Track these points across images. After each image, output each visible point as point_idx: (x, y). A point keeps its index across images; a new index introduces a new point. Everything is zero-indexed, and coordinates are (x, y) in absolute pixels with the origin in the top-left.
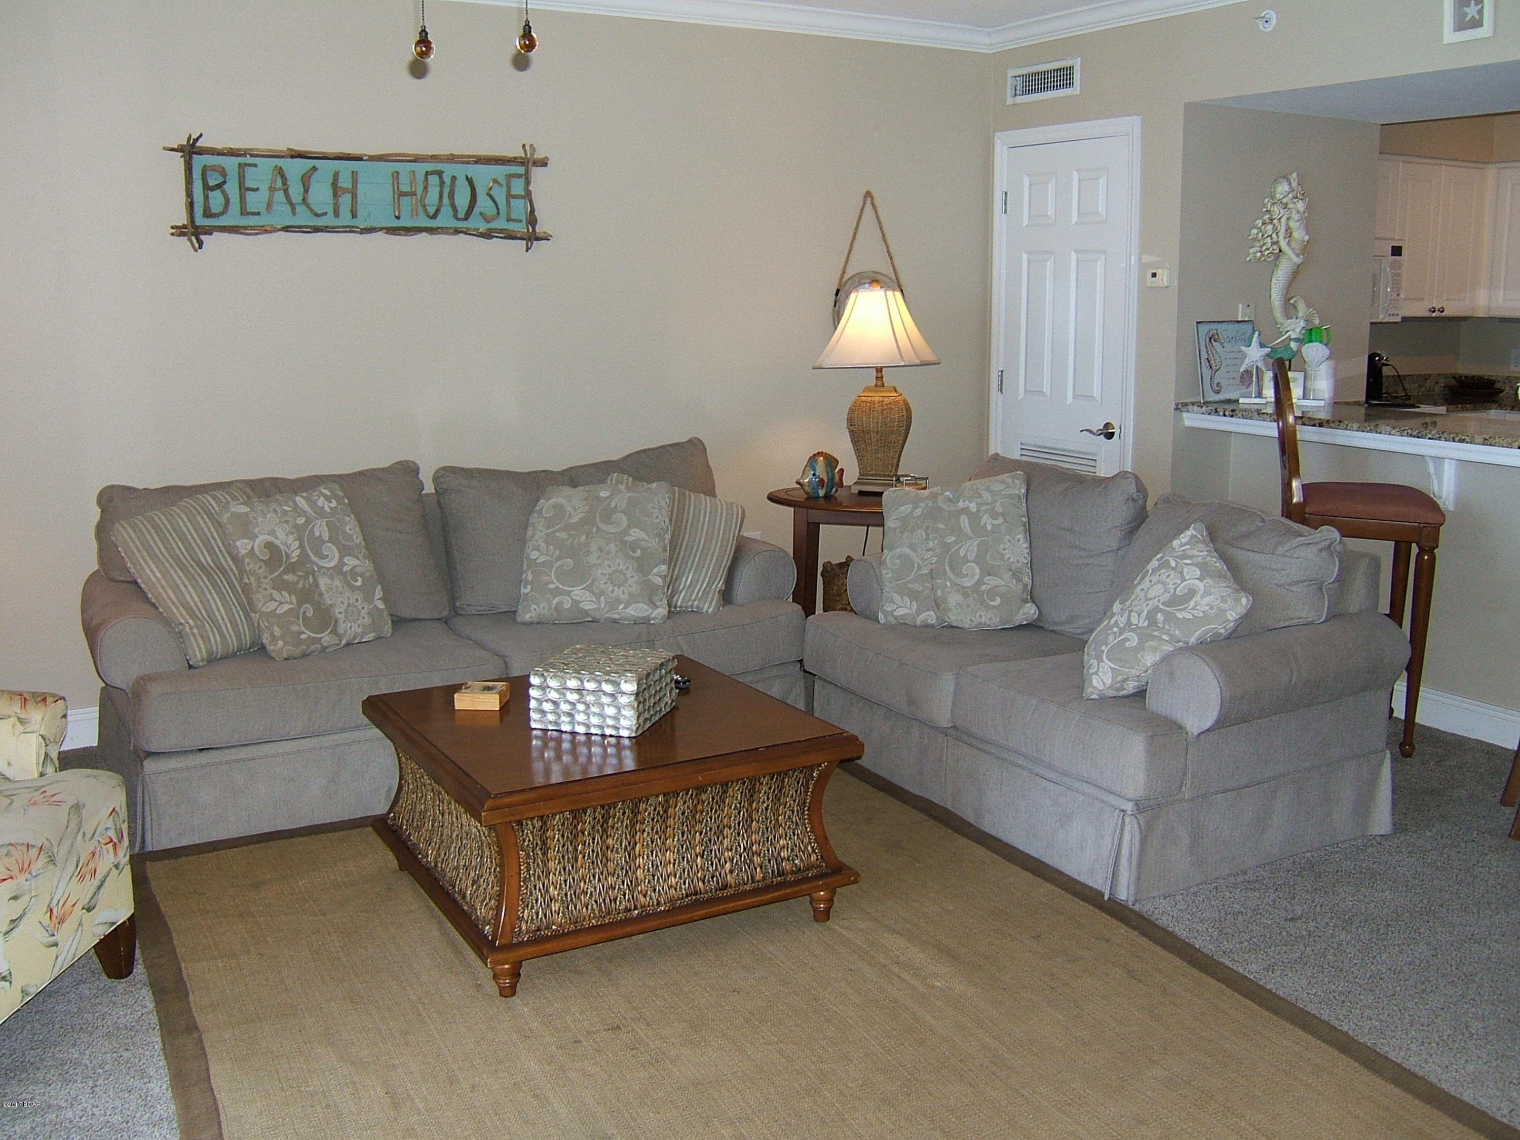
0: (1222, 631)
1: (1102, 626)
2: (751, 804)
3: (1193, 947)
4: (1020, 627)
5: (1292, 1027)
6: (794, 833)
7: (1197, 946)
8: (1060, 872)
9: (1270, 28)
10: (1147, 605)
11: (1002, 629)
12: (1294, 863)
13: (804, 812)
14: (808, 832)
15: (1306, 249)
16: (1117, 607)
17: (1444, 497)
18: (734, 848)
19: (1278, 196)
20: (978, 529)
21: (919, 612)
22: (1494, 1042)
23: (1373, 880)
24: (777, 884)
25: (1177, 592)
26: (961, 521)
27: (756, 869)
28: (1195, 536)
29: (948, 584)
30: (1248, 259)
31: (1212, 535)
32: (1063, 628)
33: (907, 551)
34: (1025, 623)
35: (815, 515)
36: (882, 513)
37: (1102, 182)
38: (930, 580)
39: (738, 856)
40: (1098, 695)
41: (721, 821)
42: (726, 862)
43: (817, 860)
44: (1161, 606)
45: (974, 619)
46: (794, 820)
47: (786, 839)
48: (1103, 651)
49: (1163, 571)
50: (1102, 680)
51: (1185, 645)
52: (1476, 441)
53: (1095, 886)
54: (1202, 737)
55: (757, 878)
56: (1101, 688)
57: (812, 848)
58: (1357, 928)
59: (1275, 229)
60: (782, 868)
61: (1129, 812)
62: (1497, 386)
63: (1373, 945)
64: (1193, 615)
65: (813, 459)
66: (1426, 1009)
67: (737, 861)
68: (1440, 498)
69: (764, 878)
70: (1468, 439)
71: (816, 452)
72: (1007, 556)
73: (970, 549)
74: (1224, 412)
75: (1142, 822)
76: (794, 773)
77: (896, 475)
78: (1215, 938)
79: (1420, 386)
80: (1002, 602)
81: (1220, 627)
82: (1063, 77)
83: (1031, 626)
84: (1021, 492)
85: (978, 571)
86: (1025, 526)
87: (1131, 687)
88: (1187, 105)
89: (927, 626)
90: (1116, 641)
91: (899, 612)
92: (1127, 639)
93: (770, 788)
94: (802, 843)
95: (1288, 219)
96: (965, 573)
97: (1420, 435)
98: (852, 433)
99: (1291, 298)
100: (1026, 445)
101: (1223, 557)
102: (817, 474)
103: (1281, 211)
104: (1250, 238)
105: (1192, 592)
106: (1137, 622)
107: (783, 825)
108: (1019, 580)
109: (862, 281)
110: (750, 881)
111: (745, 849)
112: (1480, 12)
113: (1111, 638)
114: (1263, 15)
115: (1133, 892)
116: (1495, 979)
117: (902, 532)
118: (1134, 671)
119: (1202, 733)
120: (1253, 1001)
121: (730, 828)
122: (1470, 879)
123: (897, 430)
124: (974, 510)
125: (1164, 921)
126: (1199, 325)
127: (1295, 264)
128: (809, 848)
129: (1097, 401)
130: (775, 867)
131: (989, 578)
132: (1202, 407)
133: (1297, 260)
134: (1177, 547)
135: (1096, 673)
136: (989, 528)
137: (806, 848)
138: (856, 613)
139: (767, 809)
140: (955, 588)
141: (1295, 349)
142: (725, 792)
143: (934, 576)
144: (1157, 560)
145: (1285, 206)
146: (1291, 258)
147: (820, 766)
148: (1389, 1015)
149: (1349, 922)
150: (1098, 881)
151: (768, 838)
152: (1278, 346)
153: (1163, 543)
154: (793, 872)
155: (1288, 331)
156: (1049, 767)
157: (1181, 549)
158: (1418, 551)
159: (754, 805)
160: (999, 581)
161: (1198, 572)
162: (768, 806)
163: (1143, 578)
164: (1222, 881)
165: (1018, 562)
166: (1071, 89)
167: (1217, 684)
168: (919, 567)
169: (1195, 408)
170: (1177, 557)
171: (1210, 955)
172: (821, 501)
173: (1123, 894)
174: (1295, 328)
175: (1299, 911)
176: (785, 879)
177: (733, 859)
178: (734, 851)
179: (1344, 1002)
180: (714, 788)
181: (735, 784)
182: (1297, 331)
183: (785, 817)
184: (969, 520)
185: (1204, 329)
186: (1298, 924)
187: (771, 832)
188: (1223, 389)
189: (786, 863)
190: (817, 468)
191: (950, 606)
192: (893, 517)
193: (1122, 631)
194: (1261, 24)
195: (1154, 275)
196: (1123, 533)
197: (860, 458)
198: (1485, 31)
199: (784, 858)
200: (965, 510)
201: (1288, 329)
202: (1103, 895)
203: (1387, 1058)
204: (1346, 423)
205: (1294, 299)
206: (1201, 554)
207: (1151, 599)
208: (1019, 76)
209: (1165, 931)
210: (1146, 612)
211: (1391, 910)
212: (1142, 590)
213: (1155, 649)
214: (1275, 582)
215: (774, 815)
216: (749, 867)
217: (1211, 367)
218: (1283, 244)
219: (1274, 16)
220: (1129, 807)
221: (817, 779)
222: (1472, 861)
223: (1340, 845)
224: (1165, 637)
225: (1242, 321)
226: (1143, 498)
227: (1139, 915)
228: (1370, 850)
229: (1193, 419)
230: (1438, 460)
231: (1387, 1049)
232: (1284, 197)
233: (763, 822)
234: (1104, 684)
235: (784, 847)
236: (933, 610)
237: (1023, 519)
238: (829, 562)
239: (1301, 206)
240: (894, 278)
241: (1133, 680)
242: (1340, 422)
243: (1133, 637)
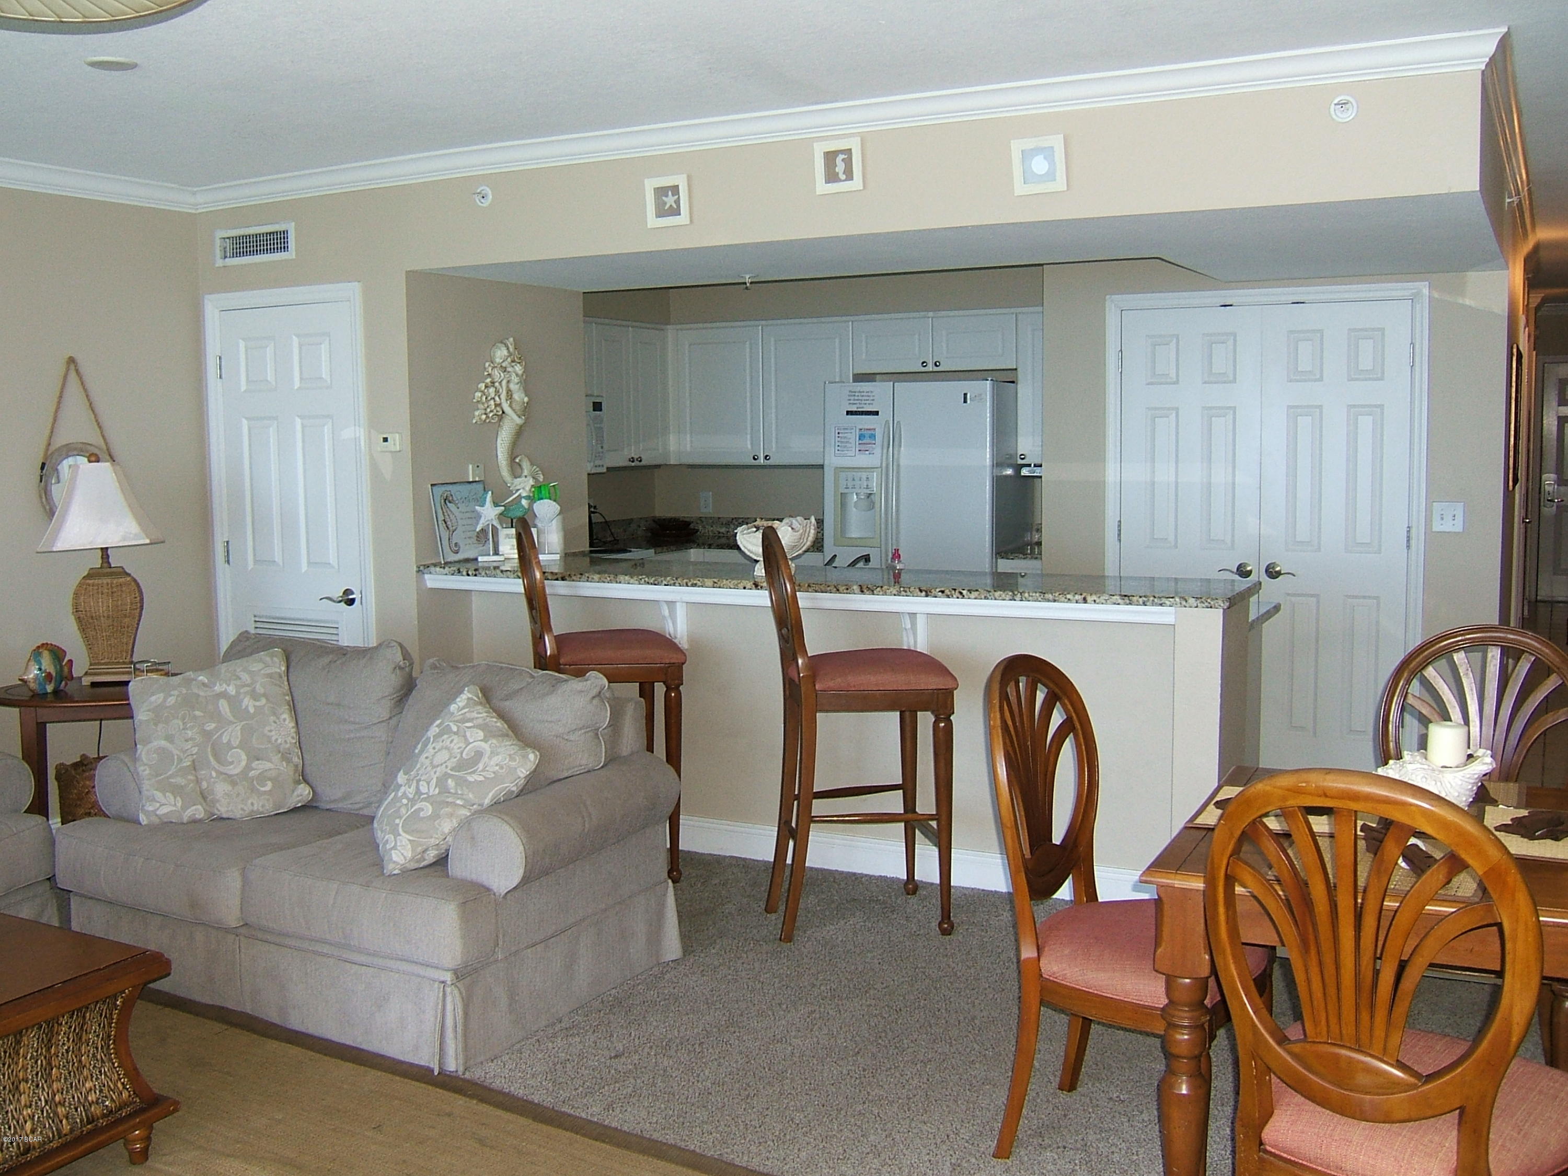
0: (514, 789)
1: (390, 798)
2: (49, 1050)
3: (532, 1103)
4: (295, 810)
5: (646, 1158)
6: (100, 1072)
7: (536, 1101)
8: (382, 1056)
9: (486, 203)
10: (435, 773)
11: (276, 814)
12: (602, 1002)
13: (109, 1046)
14: (115, 1068)
15: (526, 411)
16: (401, 778)
17: (678, 637)
18: (34, 1103)
19: (498, 360)
20: (239, 713)
21: (184, 808)
22: (817, 1126)
23: (677, 1004)
24: (88, 1133)
25: (464, 755)
26: (220, 705)
27: (61, 1122)
28: (472, 699)
29: (214, 774)
30: (474, 421)
31: (487, 696)
32: (340, 805)
33: (163, 743)
34: (300, 805)
35: (43, 714)
36: (129, 704)
37: (324, 348)
38: (193, 772)
39: (39, 1112)
40: (400, 870)
41: (16, 1075)
42: (26, 1122)
43: (130, 1096)
44: (449, 772)
45: (245, 808)
46: (99, 1057)
47: (92, 1080)
48: (398, 825)
49: (445, 736)
50: (402, 854)
51: (480, 808)
52: (706, 584)
53: (422, 1063)
54: (509, 895)
55: (64, 1132)
56: (401, 863)
57: (123, 1084)
58: (676, 1052)
59: (497, 392)
60: (91, 1113)
61: (449, 983)
62: (692, 526)
63: (694, 1064)
64: (485, 777)
65: (37, 653)
66: (754, 1113)
67: (39, 1117)
68: (676, 638)
69: (72, 1130)
70: (699, 583)
71: (39, 644)
72: (274, 739)
73: (232, 734)
74: (467, 571)
75: (462, 989)
76: (96, 1006)
77: (131, 662)
78: (551, 1089)
79: (625, 531)
80: (274, 787)
81: (512, 785)
82: (277, 242)
83: (307, 808)
84: (281, 669)
85: (244, 757)
86: (290, 706)
87: (431, 855)
88: (407, 272)
89: (195, 821)
90: (409, 812)
91: (163, 810)
92: (421, 809)
93: (70, 1027)
94: (111, 1080)
95: (508, 382)
96: (230, 760)
97: (656, 582)
98: (79, 620)
99: (517, 457)
100: (260, 617)
101: (501, 716)
102: (43, 668)
103: (502, 374)
104: (475, 401)
105: (479, 754)
106: (427, 791)
107: (88, 1065)
108: (289, 761)
109: (70, 454)
110: (57, 1137)
111: (46, 1102)
112: (678, 202)
113: (403, 810)
114: (478, 191)
115: (462, 1062)
116: (802, 1071)
117: (156, 725)
118: (433, 840)
119: (509, 892)
120: (604, 1141)
121: (27, 1082)
122: (759, 986)
123: (130, 613)
124: (233, 693)
125: (498, 1084)
126: (434, 488)
127: (517, 424)
128: (119, 1085)
129: (333, 567)
130: (84, 1114)
131: (257, 762)
132: (444, 568)
133: (519, 421)
134: (456, 712)
135: (394, 848)
136: (252, 710)
137: (115, 1085)
138: (109, 817)
139: (67, 1051)
140: (221, 777)
141: (526, 507)
142: (18, 1042)
143: (197, 767)
144: (437, 726)
145: (505, 370)
146: (513, 420)
147: (125, 993)
148: (725, 1126)
149: (668, 1048)
150: (425, 1057)
151: (71, 1084)
152: (511, 504)
153: (439, 708)
154: (104, 1116)
155: (518, 490)
156: (359, 951)
157: (460, 713)
158: (665, 689)
159: (53, 1051)
160: (268, 765)
161: (481, 734)
162: (69, 1048)
163: (425, 745)
164: (542, 1033)
165: (286, 742)
166: (286, 253)
167: (520, 843)
168: (180, 760)
169: (438, 569)
170: (457, 721)
171: (551, 1107)
172: (50, 697)
173: (451, 1066)
174: (523, 486)
175: (620, 1047)
176: (96, 1125)
177: (34, 1116)
178: (33, 1107)
179: (683, 1123)
180: (6, 1041)
181: (30, 1031)
182: (528, 488)
183: (88, 1056)
184: (230, 705)
185: (439, 491)
186: (623, 1059)
187: (75, 1076)
188: (461, 549)
189: (95, 1108)
190: (43, 661)
191: (217, 798)
192: (142, 710)
193: (413, 801)
194: (477, 199)
195: (385, 440)
196: (393, 702)
197: (90, 647)
198: (683, 218)
199: (93, 1102)
200: (224, 695)
201: (518, 487)
202: (433, 1071)
203: (734, 1164)
204: (587, 575)
205: (519, 458)
206: (481, 715)
207: (438, 766)
208: (229, 238)
209: (501, 1092)
210: (435, 780)
211: (701, 1029)
212: (427, 758)
213: (451, 815)
214: (553, 733)
215: (76, 1057)
216: (53, 1121)
217: (448, 528)
218: (506, 407)
219: (490, 192)
220: (448, 977)
221: (122, 1007)
222: (757, 969)
223: (639, 977)
224: (459, 802)
225: (472, 482)
226: (410, 665)
227: (472, 1083)
228: (667, 977)
229: (436, 580)
230: (671, 604)
231: (732, 1156)
232: (504, 361)
233: (64, 1066)
234: (405, 857)
235: (91, 1090)
236: (201, 805)
237: (287, 698)
238: (62, 764)
239: (519, 369)
240: (105, 447)
241: (432, 849)
242: (581, 574)
243: (426, 806)
